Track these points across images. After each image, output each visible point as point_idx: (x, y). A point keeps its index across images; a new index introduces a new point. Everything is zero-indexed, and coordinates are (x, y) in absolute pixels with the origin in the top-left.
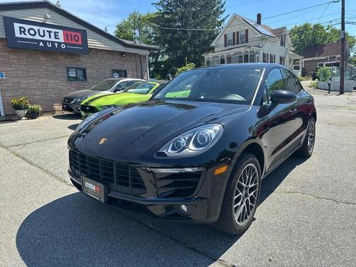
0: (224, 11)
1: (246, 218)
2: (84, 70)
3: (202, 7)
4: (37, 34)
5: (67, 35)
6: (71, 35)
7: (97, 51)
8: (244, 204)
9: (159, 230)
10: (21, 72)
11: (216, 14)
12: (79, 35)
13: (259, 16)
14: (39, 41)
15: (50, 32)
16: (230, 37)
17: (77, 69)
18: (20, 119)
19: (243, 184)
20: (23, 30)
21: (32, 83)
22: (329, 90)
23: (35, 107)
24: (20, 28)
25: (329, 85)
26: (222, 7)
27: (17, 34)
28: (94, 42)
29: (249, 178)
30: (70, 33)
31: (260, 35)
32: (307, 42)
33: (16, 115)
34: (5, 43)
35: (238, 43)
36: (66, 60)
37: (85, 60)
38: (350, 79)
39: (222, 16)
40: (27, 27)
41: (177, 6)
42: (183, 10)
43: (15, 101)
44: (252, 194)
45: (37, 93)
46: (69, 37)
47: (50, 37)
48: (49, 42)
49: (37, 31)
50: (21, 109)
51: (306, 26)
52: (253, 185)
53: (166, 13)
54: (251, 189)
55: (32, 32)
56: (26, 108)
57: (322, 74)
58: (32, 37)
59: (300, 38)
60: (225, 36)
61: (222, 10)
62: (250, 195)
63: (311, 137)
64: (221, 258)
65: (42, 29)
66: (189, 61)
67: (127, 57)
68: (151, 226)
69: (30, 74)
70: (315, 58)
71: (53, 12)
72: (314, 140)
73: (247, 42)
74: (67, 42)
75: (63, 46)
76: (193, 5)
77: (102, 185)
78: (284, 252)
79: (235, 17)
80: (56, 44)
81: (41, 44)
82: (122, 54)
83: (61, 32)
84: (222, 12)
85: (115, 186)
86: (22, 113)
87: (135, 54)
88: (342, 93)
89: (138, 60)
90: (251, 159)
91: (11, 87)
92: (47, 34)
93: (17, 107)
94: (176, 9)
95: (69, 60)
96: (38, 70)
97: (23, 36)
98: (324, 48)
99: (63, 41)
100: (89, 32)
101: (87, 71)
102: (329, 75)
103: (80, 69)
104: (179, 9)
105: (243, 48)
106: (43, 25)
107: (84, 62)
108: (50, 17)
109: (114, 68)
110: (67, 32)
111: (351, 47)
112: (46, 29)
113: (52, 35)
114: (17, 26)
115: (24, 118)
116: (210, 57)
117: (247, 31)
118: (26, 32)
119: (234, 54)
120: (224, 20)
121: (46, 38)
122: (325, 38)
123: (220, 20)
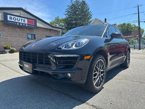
1: (99, 86)
2: (35, 35)
3: (83, 16)
4: (17, 20)
5: (29, 21)
6: (30, 21)
7: (40, 28)
8: (98, 78)
9: (58, 90)
10: (9, 34)
11: (89, 18)
12: (34, 21)
13: (106, 19)
14: (17, 23)
15: (22, 19)
17: (31, 35)
18: (6, 53)
19: (98, 68)
20: (11, 18)
21: (13, 39)
22: (135, 48)
23: (13, 48)
24: (10, 17)
25: (134, 46)
26: (91, 16)
27: (9, 19)
28: (39, 24)
29: (101, 66)
30: (30, 20)
32: (125, 30)
33: (5, 51)
34: (3, 23)
36: (28, 31)
37: (35, 31)
38: (143, 44)
40: (13, 17)
41: (74, 15)
42: (76, 17)
43: (5, 46)
44: (102, 74)
45: (14, 43)
46: (30, 22)
47: (22, 21)
48: (21, 23)
49: (17, 19)
50: (7, 49)
51: (124, 24)
52: (103, 70)
53: (69, 18)
54: (102, 73)
55: (15, 19)
56: (9, 49)
57: (131, 42)
58: (14, 21)
59: (122, 28)
62: (101, 75)
63: (128, 59)
64: (87, 102)
65: (19, 18)
67: (52, 31)
68: (54, 89)
69: (12, 35)
70: (128, 37)
71: (23, 12)
72: (129, 61)
74: (29, 24)
75: (27, 25)
76: (79, 15)
77: (31, 64)
78: (118, 100)
79: (96, 19)
80: (24, 24)
81: (18, 24)
82: (50, 30)
83: (26, 20)
84: (91, 18)
85: (37, 65)
86: (7, 51)
87: (56, 30)
88: (140, 49)
89: (57, 33)
90: (101, 57)
91: (4, 40)
92: (21, 20)
93: (6, 48)
94: (73, 16)
95: (29, 31)
96: (16, 34)
97: (11, 20)
98: (132, 33)
99: (27, 23)
100: (38, 20)
101: (36, 36)
102: (134, 42)
103: (33, 35)
104: (74, 16)
106: (19, 16)
107: (35, 32)
108: (22, 14)
109: (47, 35)
110: (28, 20)
111: (142, 33)
112: (20, 18)
113: (23, 20)
114: (9, 16)
115: (8, 53)
118: (12, 19)
120: (92, 21)
121: (20, 22)
122: (132, 29)
123: (90, 21)
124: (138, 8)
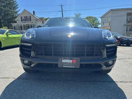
0: (18, 7)
11: (15, 8)
13: (34, 12)
16: (23, 18)
26: (17, 6)
31: (36, 19)
35: (27, 21)
39: (18, 10)
60: (21, 17)
61: (17, 7)
66: (4, 26)
73: (31, 20)
84: (17, 8)
105: (30, 23)
116: (15, 25)
117: (30, 16)
119: (26, 25)
123: (16, 11)
124: (62, 6)
